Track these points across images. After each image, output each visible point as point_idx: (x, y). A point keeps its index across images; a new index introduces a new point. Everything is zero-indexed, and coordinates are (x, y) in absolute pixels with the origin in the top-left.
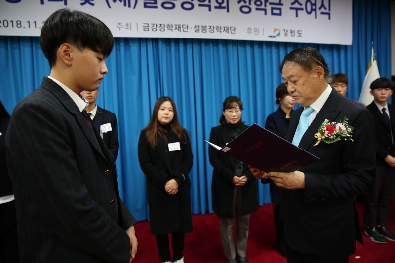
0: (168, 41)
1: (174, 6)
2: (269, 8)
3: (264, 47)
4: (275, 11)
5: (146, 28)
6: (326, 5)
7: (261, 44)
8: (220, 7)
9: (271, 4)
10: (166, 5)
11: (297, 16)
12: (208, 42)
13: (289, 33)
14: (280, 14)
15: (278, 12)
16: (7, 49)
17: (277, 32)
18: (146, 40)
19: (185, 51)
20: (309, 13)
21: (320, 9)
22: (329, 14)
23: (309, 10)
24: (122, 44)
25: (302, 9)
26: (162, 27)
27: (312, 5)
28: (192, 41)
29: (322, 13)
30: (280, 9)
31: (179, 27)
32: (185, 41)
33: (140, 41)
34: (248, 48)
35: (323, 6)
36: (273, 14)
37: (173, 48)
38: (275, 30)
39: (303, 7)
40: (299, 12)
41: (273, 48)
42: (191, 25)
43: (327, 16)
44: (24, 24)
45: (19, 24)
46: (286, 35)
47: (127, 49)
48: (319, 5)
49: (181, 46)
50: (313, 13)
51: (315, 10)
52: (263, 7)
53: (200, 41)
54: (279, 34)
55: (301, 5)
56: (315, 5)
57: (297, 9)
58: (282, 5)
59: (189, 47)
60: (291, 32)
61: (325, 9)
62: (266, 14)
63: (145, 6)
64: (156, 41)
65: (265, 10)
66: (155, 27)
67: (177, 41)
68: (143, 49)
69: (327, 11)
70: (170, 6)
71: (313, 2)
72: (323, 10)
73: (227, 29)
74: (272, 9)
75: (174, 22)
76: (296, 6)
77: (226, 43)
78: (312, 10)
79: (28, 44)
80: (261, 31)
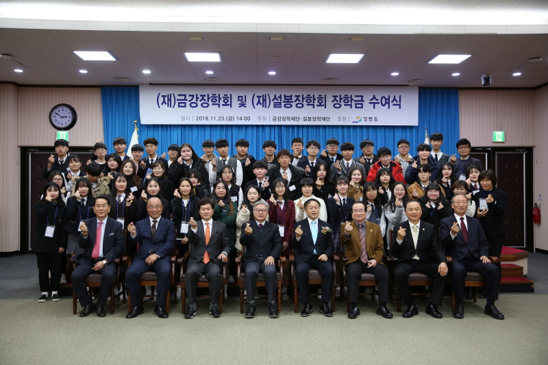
0: (287, 126)
1: (291, 106)
2: (353, 104)
3: (351, 128)
4: (358, 106)
5: (274, 120)
6: (398, 99)
7: (349, 127)
8: (320, 105)
9: (355, 101)
10: (287, 106)
11: (374, 108)
12: (312, 126)
13: (368, 120)
14: (362, 107)
15: (360, 106)
16: (198, 131)
17: (359, 119)
18: (275, 126)
19: (298, 132)
20: (384, 105)
21: (392, 102)
22: (400, 105)
23: (384, 103)
24: (260, 128)
25: (378, 103)
26: (284, 119)
27: (386, 99)
28: (303, 126)
29: (394, 105)
30: (362, 104)
31: (294, 119)
32: (298, 126)
33: (271, 126)
34: (340, 129)
35: (395, 99)
36: (356, 107)
37: (290, 130)
38: (358, 118)
39: (379, 101)
40: (376, 105)
41: (358, 129)
42: (302, 117)
43: (398, 106)
44: (209, 118)
45: (207, 118)
46: (366, 120)
47: (263, 131)
48: (391, 99)
49: (296, 128)
50: (387, 105)
51: (389, 103)
52: (349, 103)
53: (307, 126)
54: (360, 120)
55: (378, 100)
56: (389, 99)
57: (374, 103)
58: (363, 101)
59: (301, 129)
60: (370, 118)
61: (397, 102)
62: (351, 107)
63: (275, 107)
64: (280, 126)
65: (351, 106)
66: (279, 119)
67: (293, 126)
68: (273, 131)
69: (398, 103)
70: (289, 106)
71: (387, 98)
72: (395, 102)
73: (324, 119)
74: (356, 104)
75: (291, 115)
76: (374, 101)
77: (324, 127)
78: (386, 103)
79: (209, 128)
80: (347, 119)
